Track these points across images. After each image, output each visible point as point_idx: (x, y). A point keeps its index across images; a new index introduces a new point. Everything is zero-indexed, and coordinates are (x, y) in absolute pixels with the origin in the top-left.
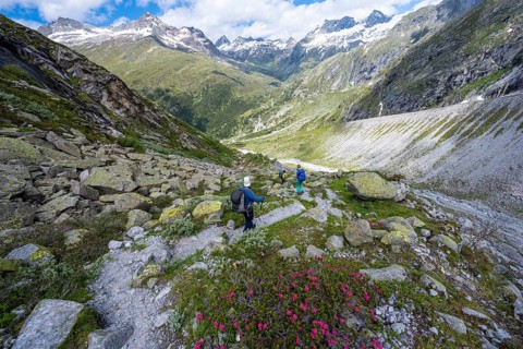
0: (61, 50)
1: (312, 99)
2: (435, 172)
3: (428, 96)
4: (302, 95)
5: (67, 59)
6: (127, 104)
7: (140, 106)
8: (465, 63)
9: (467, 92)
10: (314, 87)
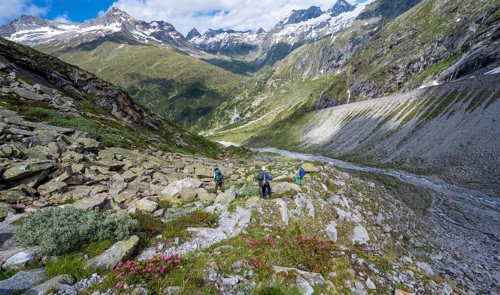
0: (77, 72)
1: (285, 88)
2: (398, 153)
3: (390, 82)
4: (275, 85)
5: (83, 79)
6: (131, 112)
7: (140, 112)
8: (421, 51)
9: (424, 77)
10: (285, 77)
